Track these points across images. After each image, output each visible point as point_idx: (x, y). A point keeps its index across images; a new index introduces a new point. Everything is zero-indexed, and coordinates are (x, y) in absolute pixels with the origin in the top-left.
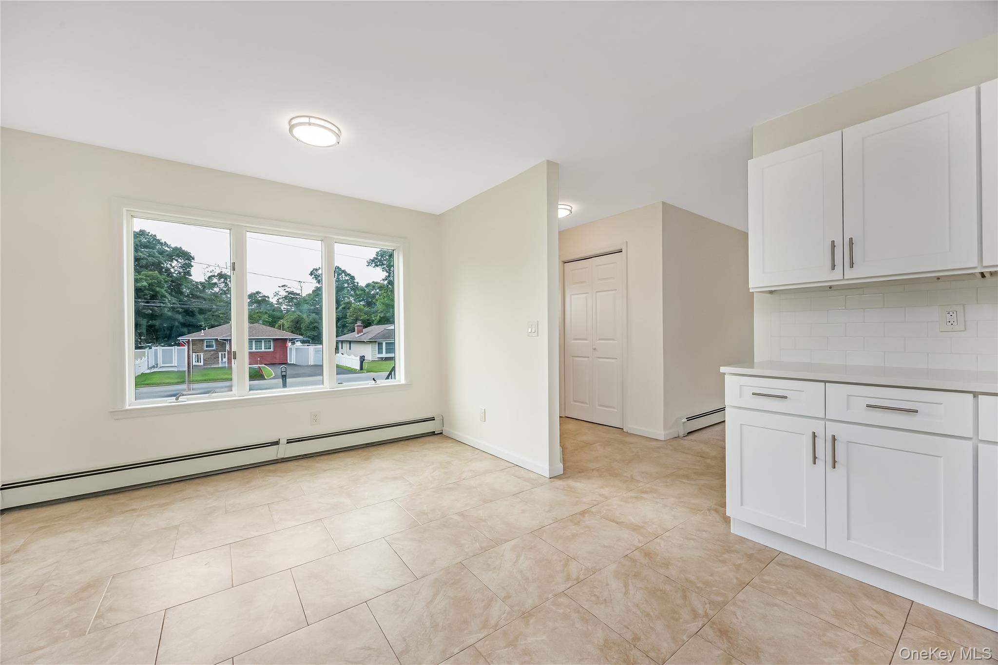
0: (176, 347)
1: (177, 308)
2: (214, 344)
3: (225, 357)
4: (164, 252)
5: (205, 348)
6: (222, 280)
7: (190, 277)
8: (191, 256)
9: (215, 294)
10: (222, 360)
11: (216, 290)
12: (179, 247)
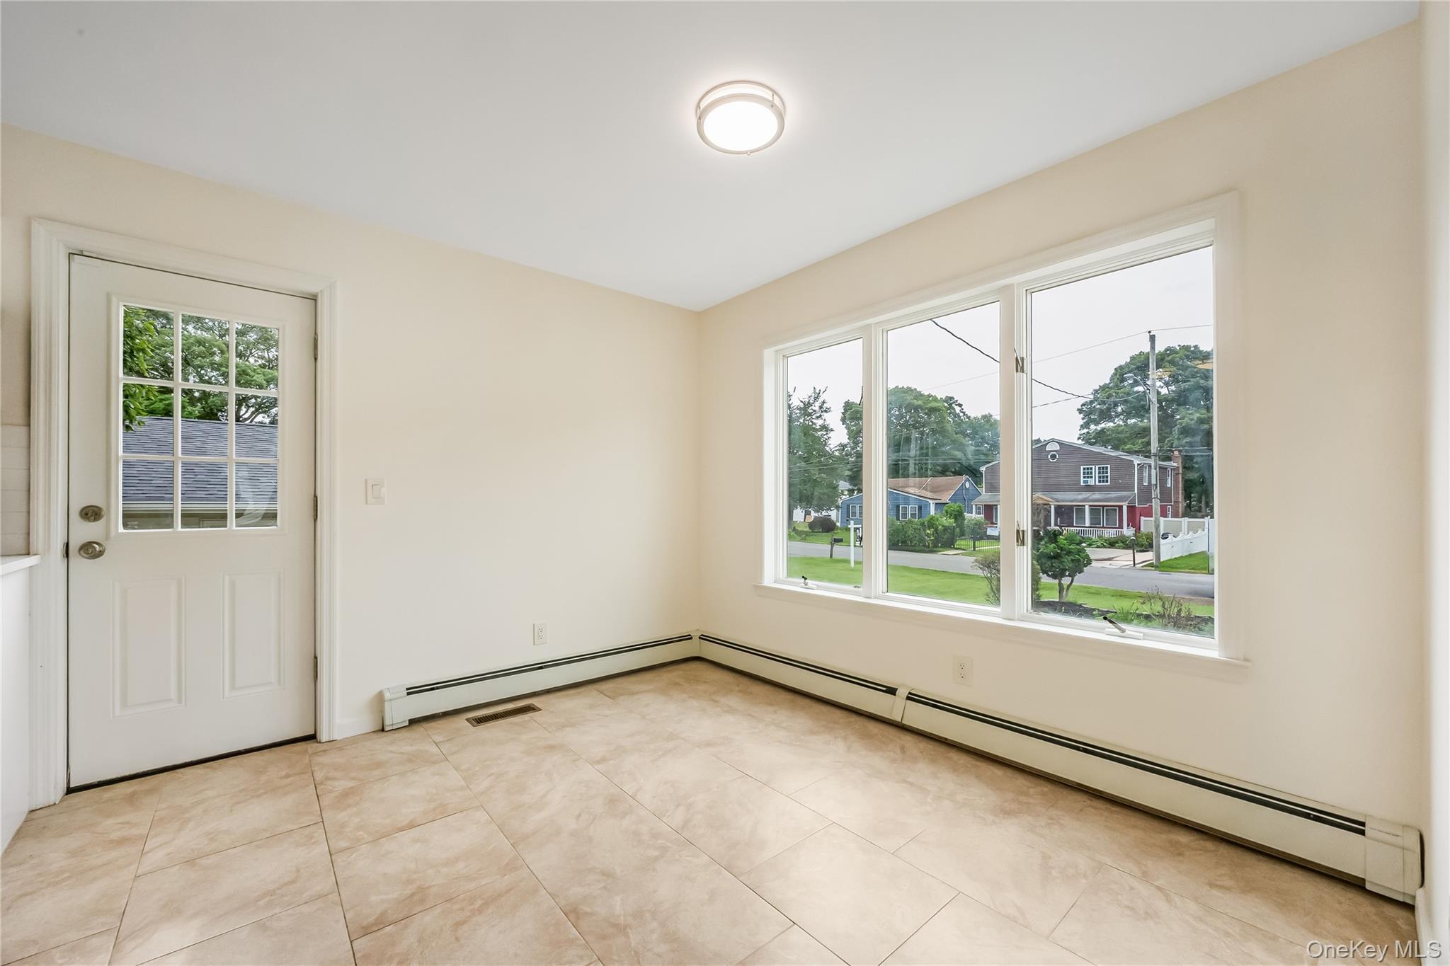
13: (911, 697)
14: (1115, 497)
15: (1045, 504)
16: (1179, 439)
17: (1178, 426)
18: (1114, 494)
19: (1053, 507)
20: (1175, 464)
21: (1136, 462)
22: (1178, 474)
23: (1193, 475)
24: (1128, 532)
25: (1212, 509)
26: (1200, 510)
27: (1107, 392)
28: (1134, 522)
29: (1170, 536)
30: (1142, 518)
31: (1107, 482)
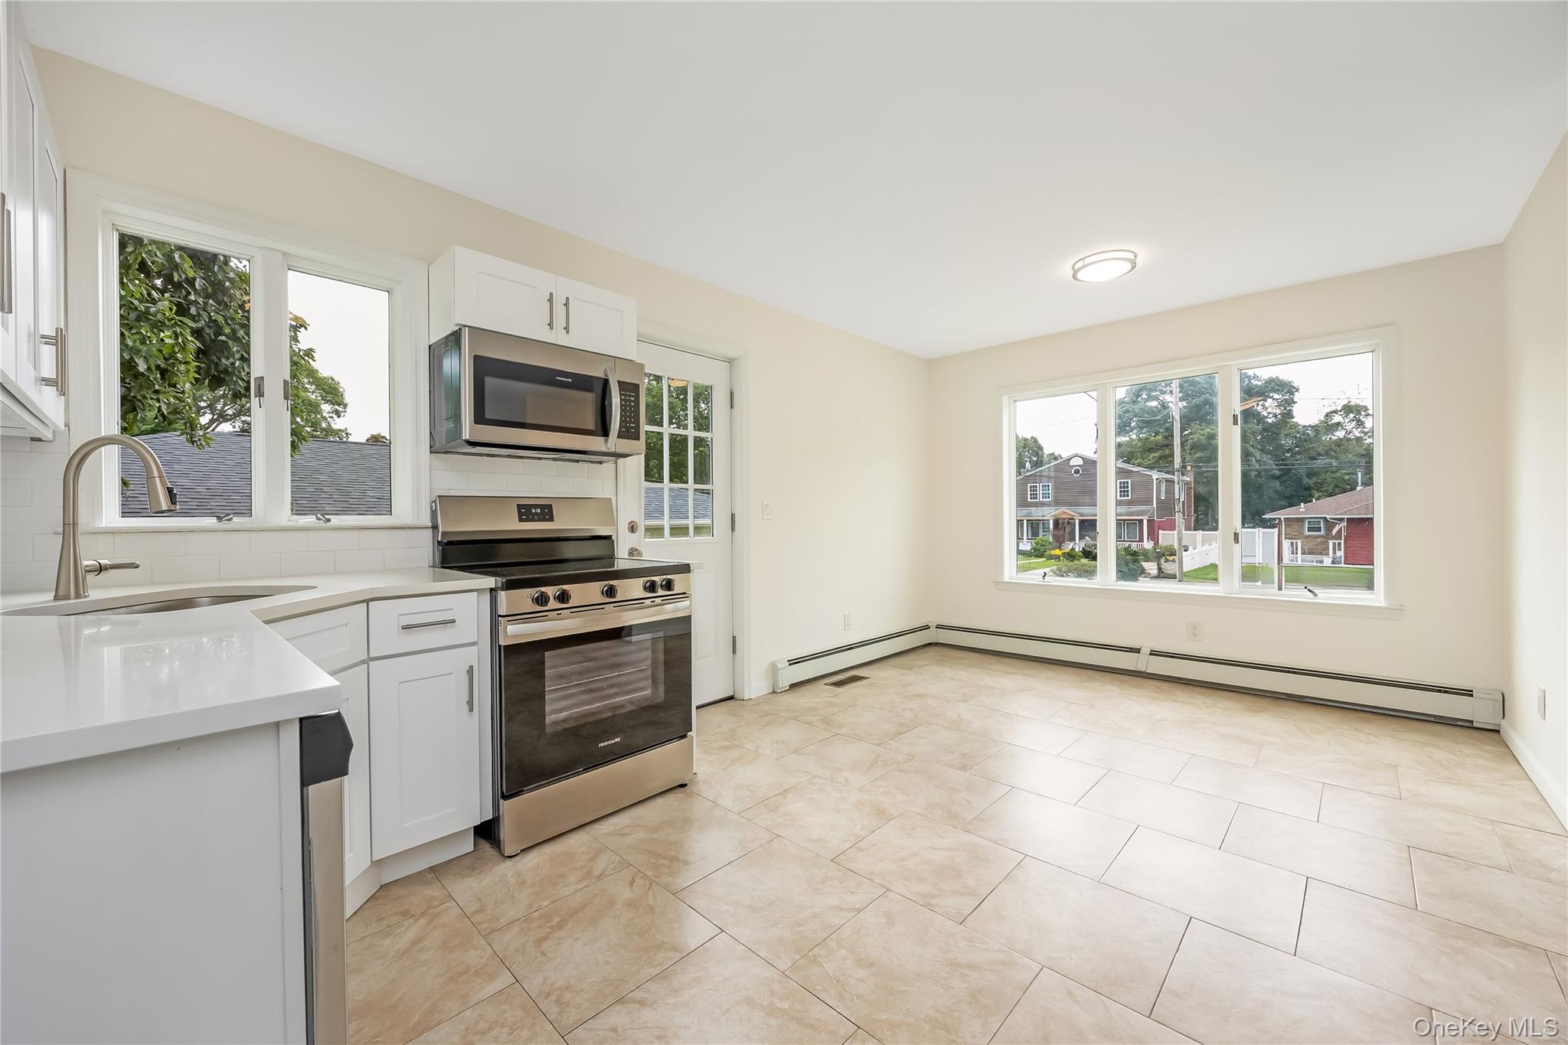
0: (1261, 529)
1: (1272, 469)
2: (1322, 525)
3: (1340, 549)
4: (1253, 389)
5: (1307, 533)
6: (1352, 415)
7: (1294, 420)
8: (1294, 387)
9: (1339, 443)
10: (1334, 553)
11: (1340, 434)
12: (1274, 377)
13: (1153, 653)
14: (1136, 512)
15: (1070, 519)
16: (1190, 454)
17: (1190, 441)
18: (1134, 509)
19: (1077, 522)
20: (1188, 479)
21: (1155, 477)
22: (1191, 488)
23: (1202, 490)
24: (1148, 545)
25: (1216, 521)
26: (1207, 523)
27: (1123, 407)
28: (1153, 536)
29: (1190, 548)
30: (1160, 532)
31: (1128, 496)
